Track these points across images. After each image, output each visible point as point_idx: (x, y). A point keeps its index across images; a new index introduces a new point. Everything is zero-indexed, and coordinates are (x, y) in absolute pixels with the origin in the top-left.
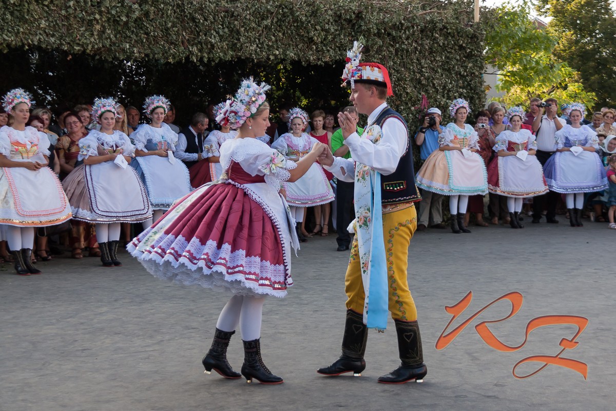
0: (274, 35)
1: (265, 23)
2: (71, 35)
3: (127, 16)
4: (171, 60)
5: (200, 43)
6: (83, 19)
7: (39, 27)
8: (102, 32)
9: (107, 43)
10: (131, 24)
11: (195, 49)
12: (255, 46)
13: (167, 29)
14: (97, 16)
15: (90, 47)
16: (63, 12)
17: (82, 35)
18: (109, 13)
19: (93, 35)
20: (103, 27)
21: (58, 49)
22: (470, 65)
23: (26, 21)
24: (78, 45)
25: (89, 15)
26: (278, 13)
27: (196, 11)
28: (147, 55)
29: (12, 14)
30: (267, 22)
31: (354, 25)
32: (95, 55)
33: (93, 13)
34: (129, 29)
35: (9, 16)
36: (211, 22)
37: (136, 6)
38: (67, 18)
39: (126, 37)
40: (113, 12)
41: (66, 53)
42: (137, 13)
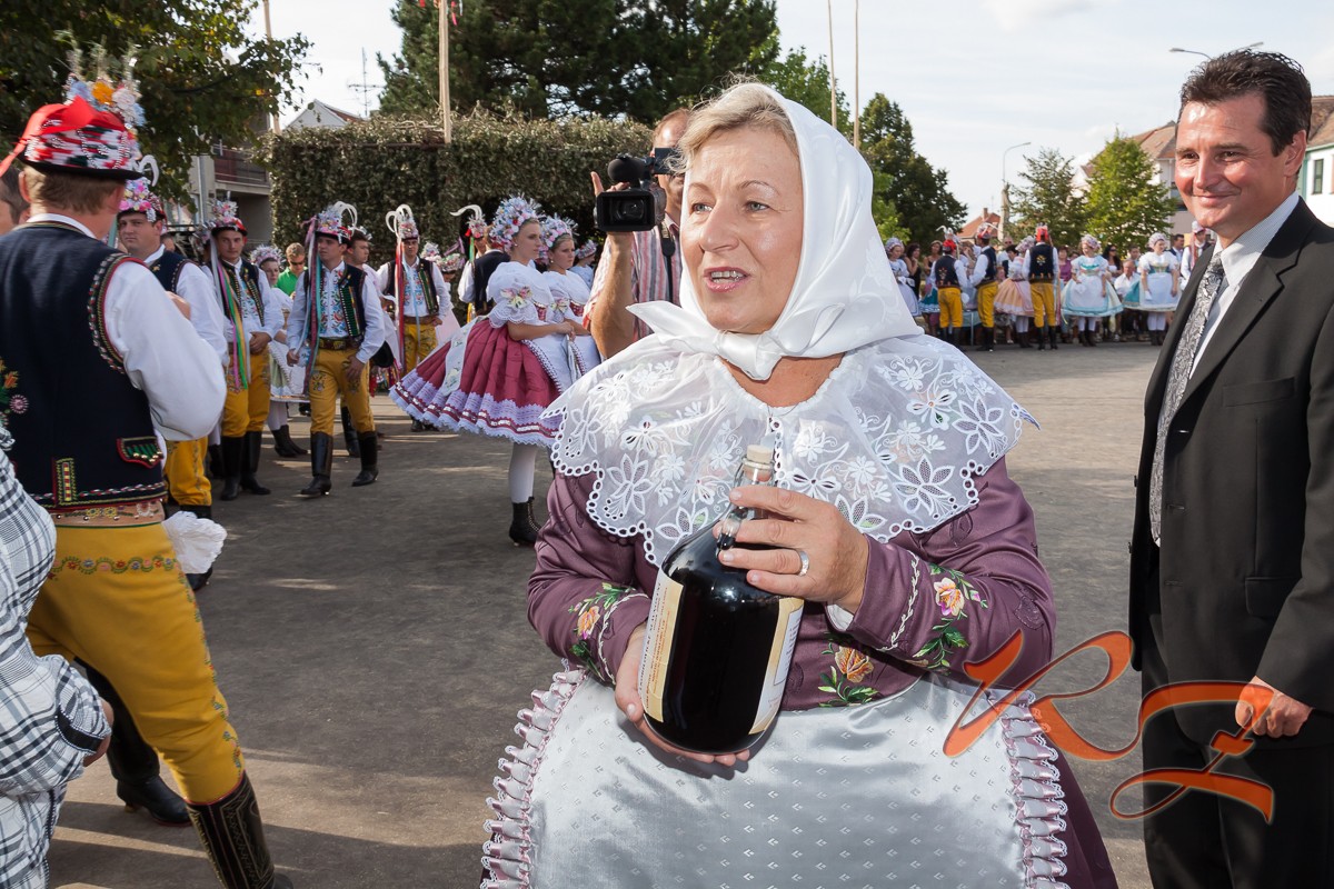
2: (533, 186)
3: (577, 168)
6: (542, 172)
7: (510, 181)
8: (557, 182)
9: (561, 191)
10: (580, 175)
14: (553, 169)
16: (527, 167)
17: (542, 186)
18: (562, 165)
20: (557, 177)
23: (499, 176)
24: (539, 194)
25: (547, 168)
29: (490, 171)
33: (550, 166)
34: (577, 178)
35: (488, 173)
37: (584, 159)
38: (530, 171)
40: (566, 165)
42: (585, 165)
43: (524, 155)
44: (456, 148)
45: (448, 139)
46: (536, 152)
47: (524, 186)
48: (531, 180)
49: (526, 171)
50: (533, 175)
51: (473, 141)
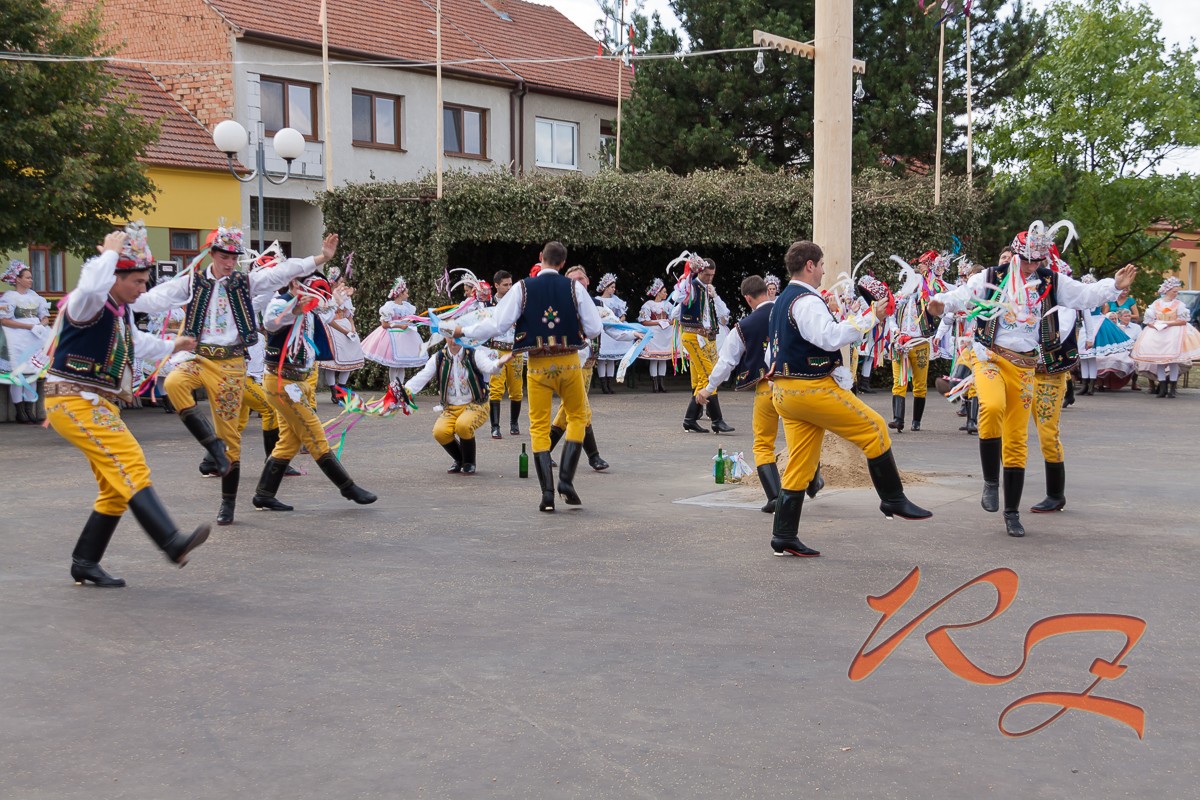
0: (705, 225)
1: (697, 215)
3: (568, 215)
4: (608, 247)
5: (632, 233)
7: (499, 227)
11: (628, 237)
12: (686, 233)
13: (603, 224)
17: (531, 231)
18: (553, 214)
19: (540, 231)
20: (549, 224)
21: (514, 241)
22: (925, 243)
24: (528, 238)
25: (537, 216)
26: (708, 208)
27: (628, 209)
28: (588, 244)
29: (479, 219)
33: (542, 215)
35: (477, 221)
36: (644, 217)
39: (569, 231)
41: (521, 244)
42: (575, 213)
43: (515, 206)
44: (445, 201)
45: (439, 195)
46: (526, 204)
47: (513, 231)
48: (522, 226)
49: (517, 219)
50: (524, 222)
51: (462, 196)
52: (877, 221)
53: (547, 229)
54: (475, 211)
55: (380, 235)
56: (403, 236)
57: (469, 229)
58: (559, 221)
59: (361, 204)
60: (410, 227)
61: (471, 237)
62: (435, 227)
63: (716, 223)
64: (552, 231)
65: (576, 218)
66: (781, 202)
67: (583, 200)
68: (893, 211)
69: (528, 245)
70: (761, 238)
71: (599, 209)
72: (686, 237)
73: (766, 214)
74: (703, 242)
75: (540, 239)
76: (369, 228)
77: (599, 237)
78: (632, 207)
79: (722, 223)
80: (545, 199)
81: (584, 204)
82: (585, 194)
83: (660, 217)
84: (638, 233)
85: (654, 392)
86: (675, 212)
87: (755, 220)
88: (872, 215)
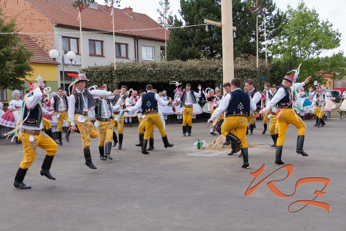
0: (191, 75)
4: (164, 82)
11: (170, 79)
12: (186, 78)
13: (162, 76)
14: (146, 74)
15: (143, 81)
19: (144, 78)
21: (137, 82)
22: (255, 79)
23: (130, 77)
26: (192, 70)
27: (169, 71)
28: (158, 82)
30: (189, 72)
31: (216, 71)
32: (146, 82)
36: (174, 73)
39: (153, 78)
41: (139, 82)
43: (137, 71)
44: (117, 71)
45: (115, 69)
46: (140, 71)
47: (137, 79)
48: (139, 77)
49: (138, 75)
50: (140, 76)
51: (122, 69)
52: (241, 73)
53: (146, 78)
54: (125, 73)
55: (98, 81)
56: (105, 81)
57: (124, 78)
58: (150, 75)
59: (93, 72)
60: (107, 78)
61: (125, 81)
62: (114, 78)
63: (195, 74)
64: (148, 78)
65: (155, 74)
66: (213, 68)
67: (156, 69)
68: (245, 70)
69: (141, 83)
70: (208, 78)
71: (161, 71)
72: (186, 79)
73: (209, 71)
74: (191, 80)
75: (144, 81)
76: (95, 79)
77: (161, 79)
78: (170, 71)
79: (196, 74)
80: (145, 69)
81: (157, 70)
82: (157, 67)
83: (178, 73)
84: (173, 78)
85: (179, 123)
86: (183, 72)
87: (206, 73)
88: (239, 71)
